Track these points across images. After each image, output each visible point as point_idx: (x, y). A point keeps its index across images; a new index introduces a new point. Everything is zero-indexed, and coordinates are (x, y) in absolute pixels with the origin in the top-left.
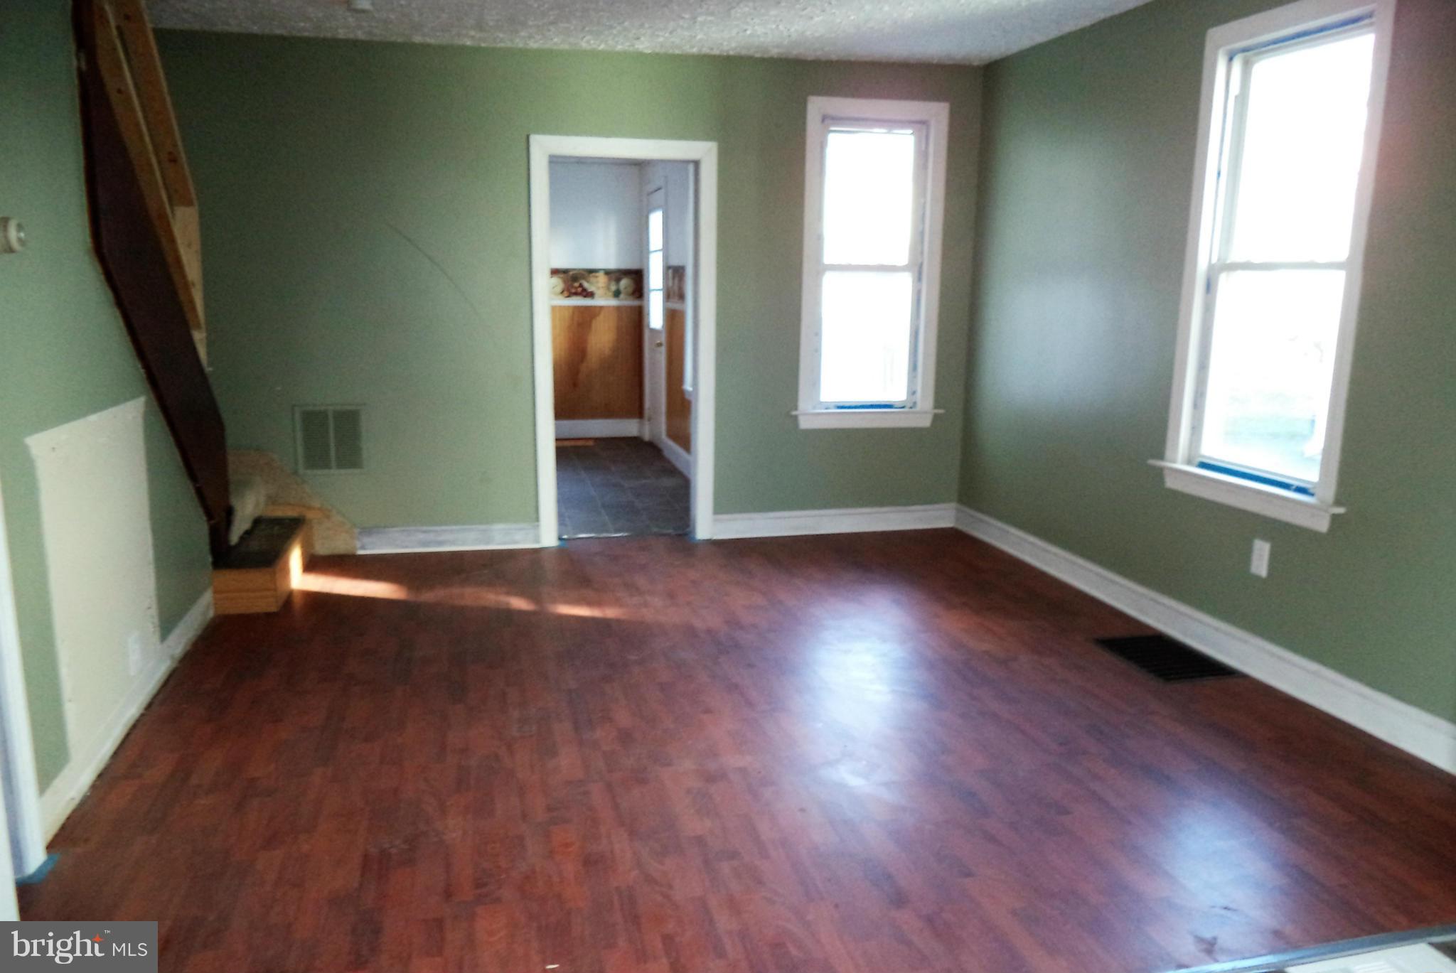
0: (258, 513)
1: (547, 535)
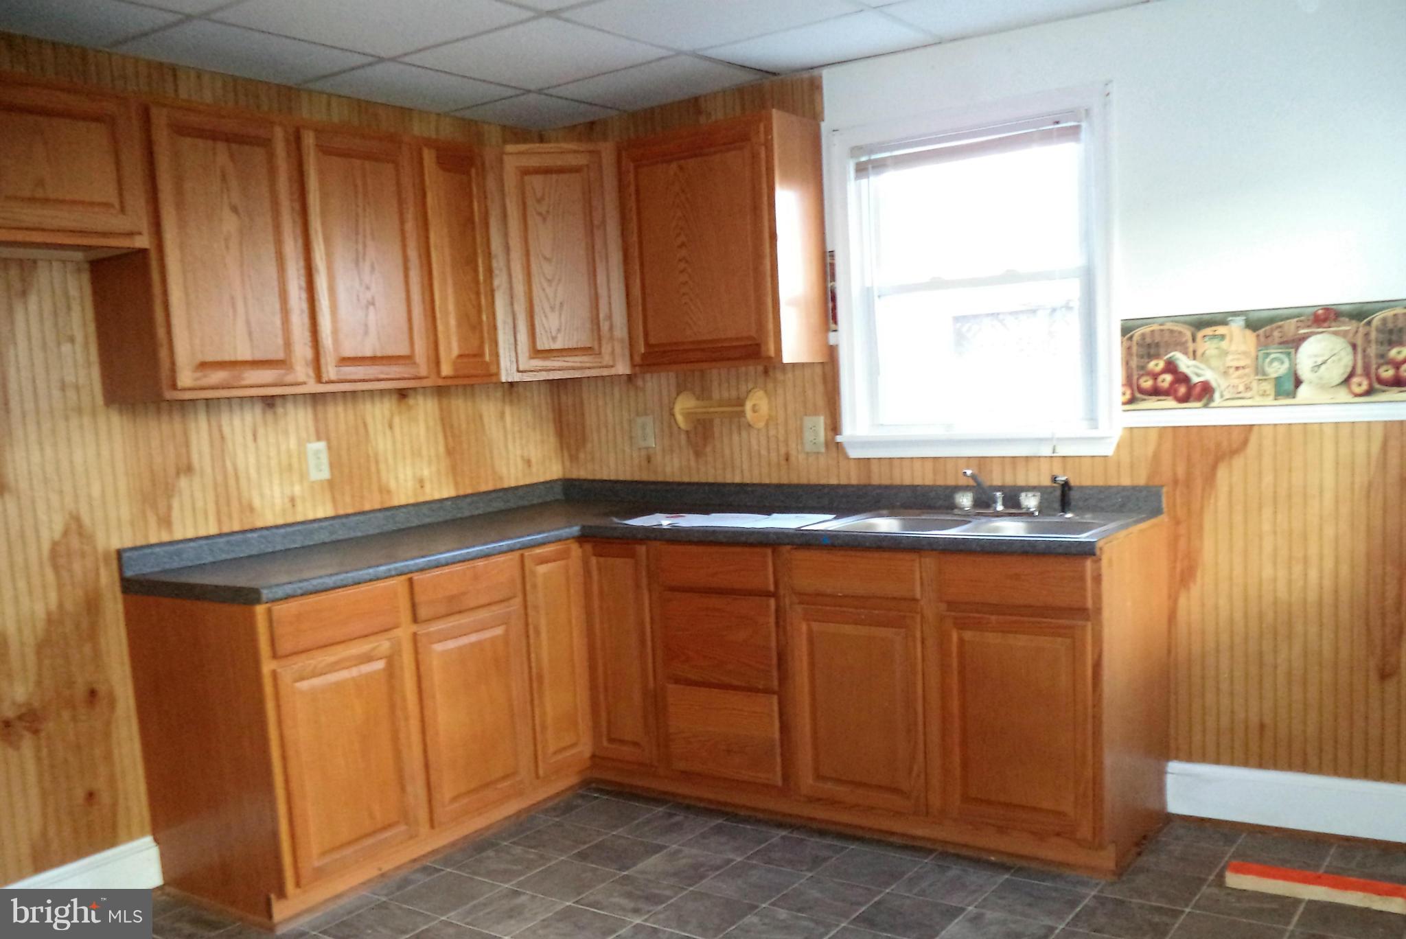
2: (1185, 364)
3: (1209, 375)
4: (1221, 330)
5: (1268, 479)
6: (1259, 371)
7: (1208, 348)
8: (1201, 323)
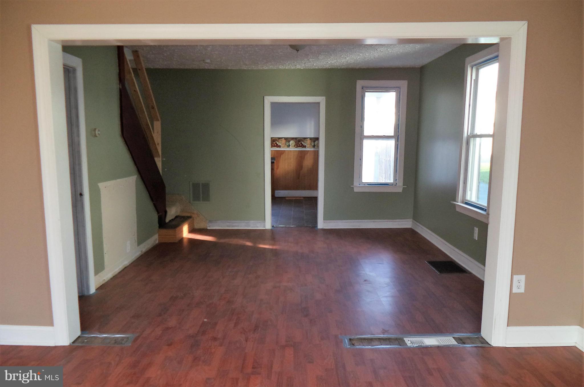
0: (178, 214)
1: (268, 225)
2: (278, 143)
3: (280, 145)
4: (282, 139)
5: (286, 157)
6: (286, 144)
7: (280, 141)
8: (279, 138)
